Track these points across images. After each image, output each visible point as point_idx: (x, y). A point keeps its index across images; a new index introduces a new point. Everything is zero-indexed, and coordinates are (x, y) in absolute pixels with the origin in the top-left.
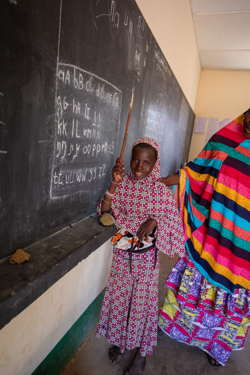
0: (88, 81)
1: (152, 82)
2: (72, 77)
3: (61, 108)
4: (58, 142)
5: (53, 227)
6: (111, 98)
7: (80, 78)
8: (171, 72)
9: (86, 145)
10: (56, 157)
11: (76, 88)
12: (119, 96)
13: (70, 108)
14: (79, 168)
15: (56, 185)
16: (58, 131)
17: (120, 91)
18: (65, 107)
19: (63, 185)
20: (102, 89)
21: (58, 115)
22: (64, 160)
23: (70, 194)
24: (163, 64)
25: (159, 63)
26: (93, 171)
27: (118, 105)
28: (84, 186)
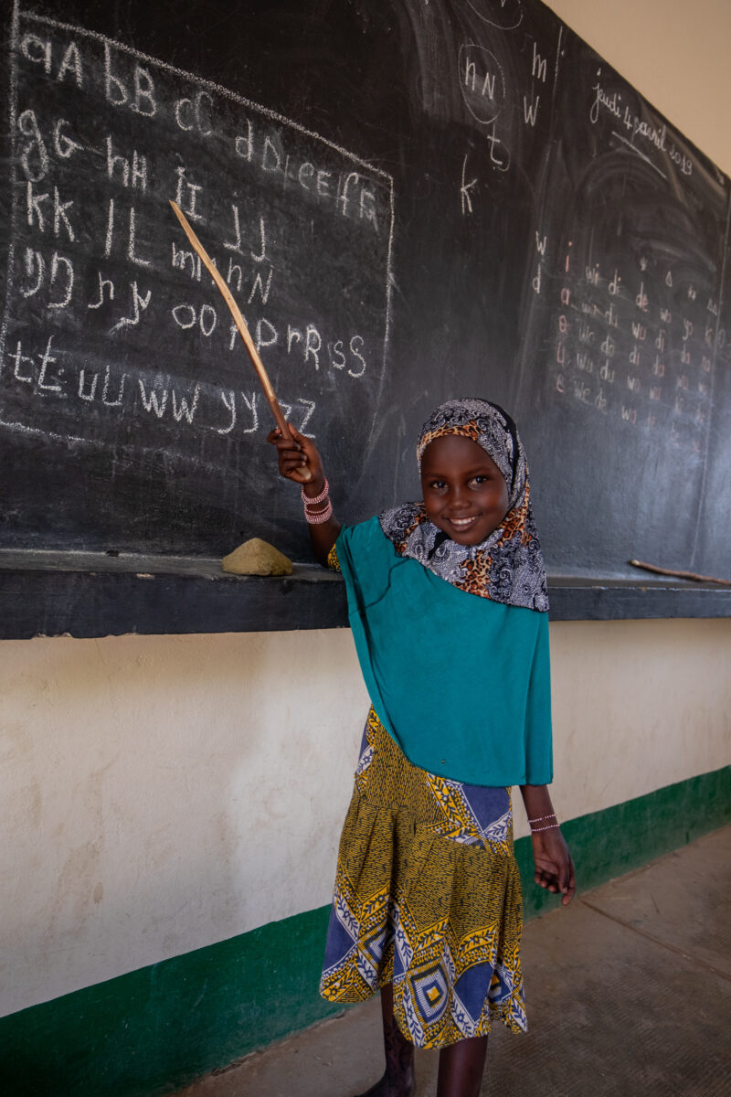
0: (186, 100)
1: (589, 189)
2: (94, 67)
3: (43, 150)
4: (30, 252)
5: (15, 525)
6: (326, 184)
7: (137, 79)
8: (722, 181)
9: (191, 304)
10: (21, 295)
11: (117, 105)
12: (374, 190)
13: (88, 163)
14: (156, 368)
15: (28, 388)
16: (25, 213)
17: (382, 173)
18: (64, 151)
19: (68, 400)
20: (267, 141)
21: (25, 166)
22: (67, 318)
23: (107, 441)
24: (659, 143)
25: (628, 134)
26: (239, 402)
27: (372, 214)
28: (186, 437)
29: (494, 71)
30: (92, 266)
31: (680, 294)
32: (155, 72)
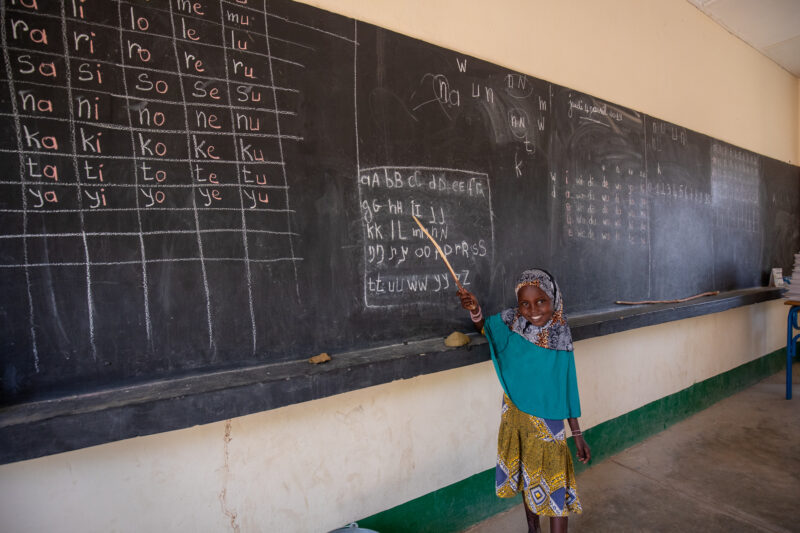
0: (412, 176)
1: (573, 145)
2: (382, 178)
3: (370, 211)
4: (370, 247)
5: (375, 340)
6: (463, 187)
7: (395, 176)
8: (638, 116)
9: (421, 247)
10: (369, 262)
11: (390, 187)
12: (481, 182)
13: (384, 210)
14: (412, 274)
15: (374, 292)
16: (368, 235)
17: (483, 174)
18: (376, 210)
19: (386, 293)
20: (440, 179)
21: (366, 219)
22: (383, 265)
23: (400, 304)
24: (604, 113)
25: (587, 115)
26: (441, 277)
27: (481, 191)
28: (425, 296)
29: (524, 115)
30: (388, 244)
31: (624, 174)
32: (401, 171)
